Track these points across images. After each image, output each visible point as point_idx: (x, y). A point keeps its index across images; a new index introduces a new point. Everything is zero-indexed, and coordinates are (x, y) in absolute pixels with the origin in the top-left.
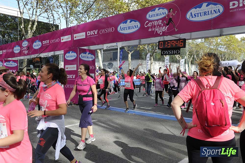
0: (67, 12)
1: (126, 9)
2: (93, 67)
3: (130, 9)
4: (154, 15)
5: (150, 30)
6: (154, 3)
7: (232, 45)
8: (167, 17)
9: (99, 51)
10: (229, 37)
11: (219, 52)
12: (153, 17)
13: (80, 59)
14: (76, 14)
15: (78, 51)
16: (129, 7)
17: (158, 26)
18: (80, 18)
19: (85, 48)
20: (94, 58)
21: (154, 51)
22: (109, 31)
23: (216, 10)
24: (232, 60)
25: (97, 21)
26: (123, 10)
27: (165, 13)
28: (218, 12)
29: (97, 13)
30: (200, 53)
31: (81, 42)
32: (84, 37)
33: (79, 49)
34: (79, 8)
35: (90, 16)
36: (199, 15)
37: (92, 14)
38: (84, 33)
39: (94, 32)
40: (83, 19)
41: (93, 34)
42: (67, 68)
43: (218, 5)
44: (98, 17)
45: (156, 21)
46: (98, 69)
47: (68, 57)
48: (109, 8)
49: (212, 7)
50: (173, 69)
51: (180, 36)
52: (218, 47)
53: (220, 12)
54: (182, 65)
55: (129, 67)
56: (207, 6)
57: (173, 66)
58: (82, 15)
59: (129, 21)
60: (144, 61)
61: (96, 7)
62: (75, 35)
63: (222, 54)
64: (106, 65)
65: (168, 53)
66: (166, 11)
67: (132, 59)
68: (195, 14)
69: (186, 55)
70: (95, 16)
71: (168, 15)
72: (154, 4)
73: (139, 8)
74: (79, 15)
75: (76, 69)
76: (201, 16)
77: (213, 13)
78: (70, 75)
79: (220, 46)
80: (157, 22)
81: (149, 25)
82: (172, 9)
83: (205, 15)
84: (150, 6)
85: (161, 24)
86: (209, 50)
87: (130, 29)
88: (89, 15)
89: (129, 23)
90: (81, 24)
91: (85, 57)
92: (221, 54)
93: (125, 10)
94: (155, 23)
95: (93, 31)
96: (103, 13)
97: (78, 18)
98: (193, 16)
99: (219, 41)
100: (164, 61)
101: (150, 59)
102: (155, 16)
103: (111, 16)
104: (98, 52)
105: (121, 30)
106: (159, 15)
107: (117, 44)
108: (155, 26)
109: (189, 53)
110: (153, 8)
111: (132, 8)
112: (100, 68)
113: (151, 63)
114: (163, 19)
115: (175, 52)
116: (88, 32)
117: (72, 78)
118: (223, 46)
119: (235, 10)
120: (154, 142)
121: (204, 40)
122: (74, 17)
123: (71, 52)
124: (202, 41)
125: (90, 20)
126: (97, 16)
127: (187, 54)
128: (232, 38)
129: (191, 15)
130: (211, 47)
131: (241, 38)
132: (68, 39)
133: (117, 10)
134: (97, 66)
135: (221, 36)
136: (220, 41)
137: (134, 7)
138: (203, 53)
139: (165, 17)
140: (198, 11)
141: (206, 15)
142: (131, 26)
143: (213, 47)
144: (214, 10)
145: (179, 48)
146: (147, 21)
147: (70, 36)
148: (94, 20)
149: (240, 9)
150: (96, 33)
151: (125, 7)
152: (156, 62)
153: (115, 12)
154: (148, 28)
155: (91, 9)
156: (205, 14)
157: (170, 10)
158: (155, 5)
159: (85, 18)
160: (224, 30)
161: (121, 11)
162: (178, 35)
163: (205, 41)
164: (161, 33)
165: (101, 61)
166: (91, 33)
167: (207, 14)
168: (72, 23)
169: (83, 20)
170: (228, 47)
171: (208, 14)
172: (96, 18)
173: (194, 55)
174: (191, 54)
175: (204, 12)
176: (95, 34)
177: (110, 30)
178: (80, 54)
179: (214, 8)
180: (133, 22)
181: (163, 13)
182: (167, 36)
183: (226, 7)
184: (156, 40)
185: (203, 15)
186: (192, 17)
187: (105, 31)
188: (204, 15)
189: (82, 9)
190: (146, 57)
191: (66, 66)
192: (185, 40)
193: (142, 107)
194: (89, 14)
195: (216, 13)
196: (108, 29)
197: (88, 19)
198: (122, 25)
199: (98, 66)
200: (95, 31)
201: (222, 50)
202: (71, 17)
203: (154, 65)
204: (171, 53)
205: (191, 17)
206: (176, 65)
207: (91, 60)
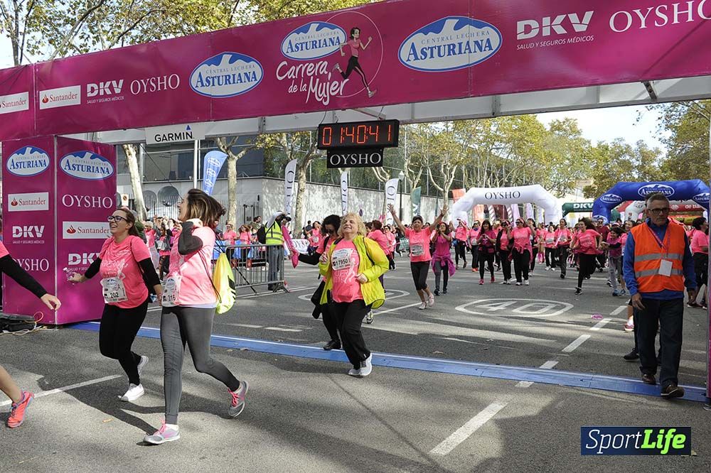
0: (17, 15)
1: (219, 20)
2: (107, 201)
3: (233, 19)
4: (304, 45)
5: (293, 89)
6: (308, 6)
7: (527, 141)
8: (343, 54)
9: (129, 147)
10: (519, 120)
11: (494, 162)
12: (302, 50)
13: (62, 174)
14: (48, 21)
15: (55, 147)
16: (231, 14)
17: (318, 80)
18: (63, 37)
19: (82, 137)
20: (111, 170)
21: (309, 154)
22: (162, 86)
23: (480, 42)
24: (528, 185)
25: (123, 50)
26: (209, 20)
27: (339, 42)
28: (486, 47)
29: (123, 25)
30: (442, 161)
31: (64, 118)
32: (78, 101)
33: (59, 139)
34: (63, 4)
35: (101, 31)
36: (435, 51)
37: (107, 28)
38: (77, 90)
39: (111, 87)
40: (77, 41)
41: (109, 92)
42: (15, 204)
43: (486, 29)
44: (128, 40)
45: (312, 64)
46: (129, 207)
47: (18, 165)
48: (163, 12)
49: (470, 33)
50: (367, 207)
51: (383, 113)
52: (490, 146)
53: (491, 49)
54: (390, 197)
55: (229, 200)
56: (457, 27)
57: (367, 199)
58: (72, 27)
59: (226, 58)
60: (279, 184)
61: (120, 4)
62: (43, 94)
63: (502, 168)
64: (157, 194)
65: (349, 160)
66: (340, 34)
67: (239, 177)
68: (425, 50)
69: (402, 168)
70: (115, 33)
71: (346, 48)
72: (308, 9)
73: (263, 21)
74: (60, 25)
75: (46, 207)
76: (439, 56)
77: (473, 50)
78: (25, 227)
79: (496, 143)
80: (315, 67)
81: (288, 73)
82: (357, 31)
83: (452, 53)
84: (295, 16)
85: (326, 73)
86: (468, 155)
87: (232, 82)
88: (96, 29)
89: (226, 65)
90: (67, 56)
91: (80, 167)
92: (498, 167)
93: (218, 22)
94: (308, 70)
95: (108, 84)
96: (145, 27)
97: (59, 35)
98: (419, 54)
99: (493, 128)
100: (337, 184)
101: (297, 178)
102: (307, 48)
103: (172, 36)
104: (127, 151)
105: (203, 85)
106: (320, 47)
107: (188, 128)
108: (307, 80)
109: (412, 162)
110: (301, 23)
111: (239, 16)
112: (133, 203)
113: (300, 191)
114: (332, 59)
115: (368, 158)
116: (89, 86)
117: (31, 236)
118: (503, 145)
119: (531, 46)
120: (303, 436)
121: (452, 125)
122: (43, 32)
123: (29, 149)
124: (447, 127)
125: (99, 47)
126: (125, 36)
127: (406, 164)
128: (528, 121)
129: (412, 52)
130: (472, 146)
131: (551, 122)
132: (17, 104)
133: (192, 22)
134: (125, 198)
135: (494, 115)
136: (497, 130)
137: (246, 14)
138: (449, 164)
139: (337, 53)
140: (431, 41)
141: (454, 54)
142: (234, 75)
143: (477, 147)
144: (476, 42)
145: (378, 148)
146: (285, 63)
147: (24, 96)
148: (112, 48)
149: (543, 44)
150: (118, 91)
151: (218, 13)
152: (314, 186)
153: (185, 27)
154: (288, 82)
155: (103, 8)
156: (451, 50)
157: (353, 32)
158: (311, 12)
159: (82, 37)
160: (504, 98)
161: (204, 24)
162: (377, 110)
163: (454, 129)
164: (325, 99)
165: (139, 179)
166: (99, 89)
167: (457, 50)
168: (36, 50)
169: (73, 43)
170: (517, 148)
171: (460, 53)
172: (120, 41)
173: (425, 169)
174: (417, 165)
175: (449, 46)
176: (114, 94)
177: (167, 82)
178: (61, 157)
179: (475, 35)
180: (240, 62)
181: (330, 39)
182: (345, 110)
183: (508, 33)
184: (312, 120)
185: (447, 53)
186: (416, 58)
187: (149, 86)
188: (449, 54)
189: (71, 6)
190: (284, 173)
191: (11, 197)
192: (396, 124)
193: (269, 326)
194: (96, 25)
195: (481, 51)
196: (159, 78)
197: (94, 43)
198: (205, 70)
199: (127, 196)
200: (114, 83)
201: (501, 156)
202: (33, 34)
203: (309, 194)
204: (358, 161)
205: (412, 57)
206: (375, 196)
207: (100, 176)
